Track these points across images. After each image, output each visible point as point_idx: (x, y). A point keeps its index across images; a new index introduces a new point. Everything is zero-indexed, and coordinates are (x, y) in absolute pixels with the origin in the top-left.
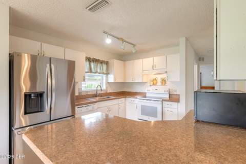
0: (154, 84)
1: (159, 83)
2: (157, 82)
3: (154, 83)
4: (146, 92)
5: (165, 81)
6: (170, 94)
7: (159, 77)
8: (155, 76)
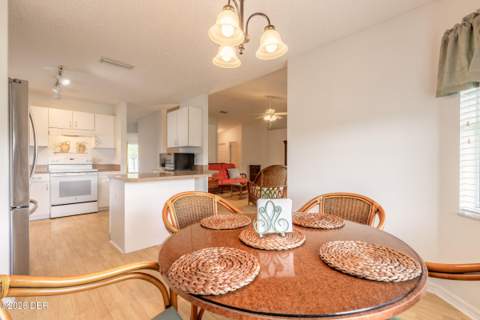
0: (62, 151)
1: (73, 148)
2: (69, 149)
3: (64, 149)
4: (49, 163)
5: (84, 147)
6: (93, 165)
7: (73, 142)
8: (66, 139)
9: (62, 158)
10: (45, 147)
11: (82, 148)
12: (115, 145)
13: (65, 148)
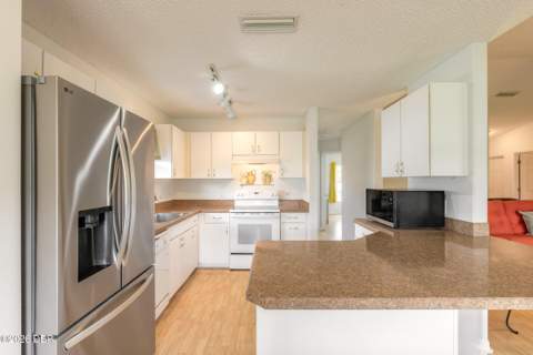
0: (248, 183)
1: (259, 180)
2: (254, 181)
3: (249, 180)
4: (235, 198)
5: (270, 177)
6: (280, 201)
7: (259, 170)
8: (251, 168)
9: (247, 191)
10: (231, 179)
11: (268, 178)
12: (304, 173)
13: (251, 178)
